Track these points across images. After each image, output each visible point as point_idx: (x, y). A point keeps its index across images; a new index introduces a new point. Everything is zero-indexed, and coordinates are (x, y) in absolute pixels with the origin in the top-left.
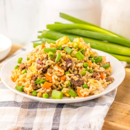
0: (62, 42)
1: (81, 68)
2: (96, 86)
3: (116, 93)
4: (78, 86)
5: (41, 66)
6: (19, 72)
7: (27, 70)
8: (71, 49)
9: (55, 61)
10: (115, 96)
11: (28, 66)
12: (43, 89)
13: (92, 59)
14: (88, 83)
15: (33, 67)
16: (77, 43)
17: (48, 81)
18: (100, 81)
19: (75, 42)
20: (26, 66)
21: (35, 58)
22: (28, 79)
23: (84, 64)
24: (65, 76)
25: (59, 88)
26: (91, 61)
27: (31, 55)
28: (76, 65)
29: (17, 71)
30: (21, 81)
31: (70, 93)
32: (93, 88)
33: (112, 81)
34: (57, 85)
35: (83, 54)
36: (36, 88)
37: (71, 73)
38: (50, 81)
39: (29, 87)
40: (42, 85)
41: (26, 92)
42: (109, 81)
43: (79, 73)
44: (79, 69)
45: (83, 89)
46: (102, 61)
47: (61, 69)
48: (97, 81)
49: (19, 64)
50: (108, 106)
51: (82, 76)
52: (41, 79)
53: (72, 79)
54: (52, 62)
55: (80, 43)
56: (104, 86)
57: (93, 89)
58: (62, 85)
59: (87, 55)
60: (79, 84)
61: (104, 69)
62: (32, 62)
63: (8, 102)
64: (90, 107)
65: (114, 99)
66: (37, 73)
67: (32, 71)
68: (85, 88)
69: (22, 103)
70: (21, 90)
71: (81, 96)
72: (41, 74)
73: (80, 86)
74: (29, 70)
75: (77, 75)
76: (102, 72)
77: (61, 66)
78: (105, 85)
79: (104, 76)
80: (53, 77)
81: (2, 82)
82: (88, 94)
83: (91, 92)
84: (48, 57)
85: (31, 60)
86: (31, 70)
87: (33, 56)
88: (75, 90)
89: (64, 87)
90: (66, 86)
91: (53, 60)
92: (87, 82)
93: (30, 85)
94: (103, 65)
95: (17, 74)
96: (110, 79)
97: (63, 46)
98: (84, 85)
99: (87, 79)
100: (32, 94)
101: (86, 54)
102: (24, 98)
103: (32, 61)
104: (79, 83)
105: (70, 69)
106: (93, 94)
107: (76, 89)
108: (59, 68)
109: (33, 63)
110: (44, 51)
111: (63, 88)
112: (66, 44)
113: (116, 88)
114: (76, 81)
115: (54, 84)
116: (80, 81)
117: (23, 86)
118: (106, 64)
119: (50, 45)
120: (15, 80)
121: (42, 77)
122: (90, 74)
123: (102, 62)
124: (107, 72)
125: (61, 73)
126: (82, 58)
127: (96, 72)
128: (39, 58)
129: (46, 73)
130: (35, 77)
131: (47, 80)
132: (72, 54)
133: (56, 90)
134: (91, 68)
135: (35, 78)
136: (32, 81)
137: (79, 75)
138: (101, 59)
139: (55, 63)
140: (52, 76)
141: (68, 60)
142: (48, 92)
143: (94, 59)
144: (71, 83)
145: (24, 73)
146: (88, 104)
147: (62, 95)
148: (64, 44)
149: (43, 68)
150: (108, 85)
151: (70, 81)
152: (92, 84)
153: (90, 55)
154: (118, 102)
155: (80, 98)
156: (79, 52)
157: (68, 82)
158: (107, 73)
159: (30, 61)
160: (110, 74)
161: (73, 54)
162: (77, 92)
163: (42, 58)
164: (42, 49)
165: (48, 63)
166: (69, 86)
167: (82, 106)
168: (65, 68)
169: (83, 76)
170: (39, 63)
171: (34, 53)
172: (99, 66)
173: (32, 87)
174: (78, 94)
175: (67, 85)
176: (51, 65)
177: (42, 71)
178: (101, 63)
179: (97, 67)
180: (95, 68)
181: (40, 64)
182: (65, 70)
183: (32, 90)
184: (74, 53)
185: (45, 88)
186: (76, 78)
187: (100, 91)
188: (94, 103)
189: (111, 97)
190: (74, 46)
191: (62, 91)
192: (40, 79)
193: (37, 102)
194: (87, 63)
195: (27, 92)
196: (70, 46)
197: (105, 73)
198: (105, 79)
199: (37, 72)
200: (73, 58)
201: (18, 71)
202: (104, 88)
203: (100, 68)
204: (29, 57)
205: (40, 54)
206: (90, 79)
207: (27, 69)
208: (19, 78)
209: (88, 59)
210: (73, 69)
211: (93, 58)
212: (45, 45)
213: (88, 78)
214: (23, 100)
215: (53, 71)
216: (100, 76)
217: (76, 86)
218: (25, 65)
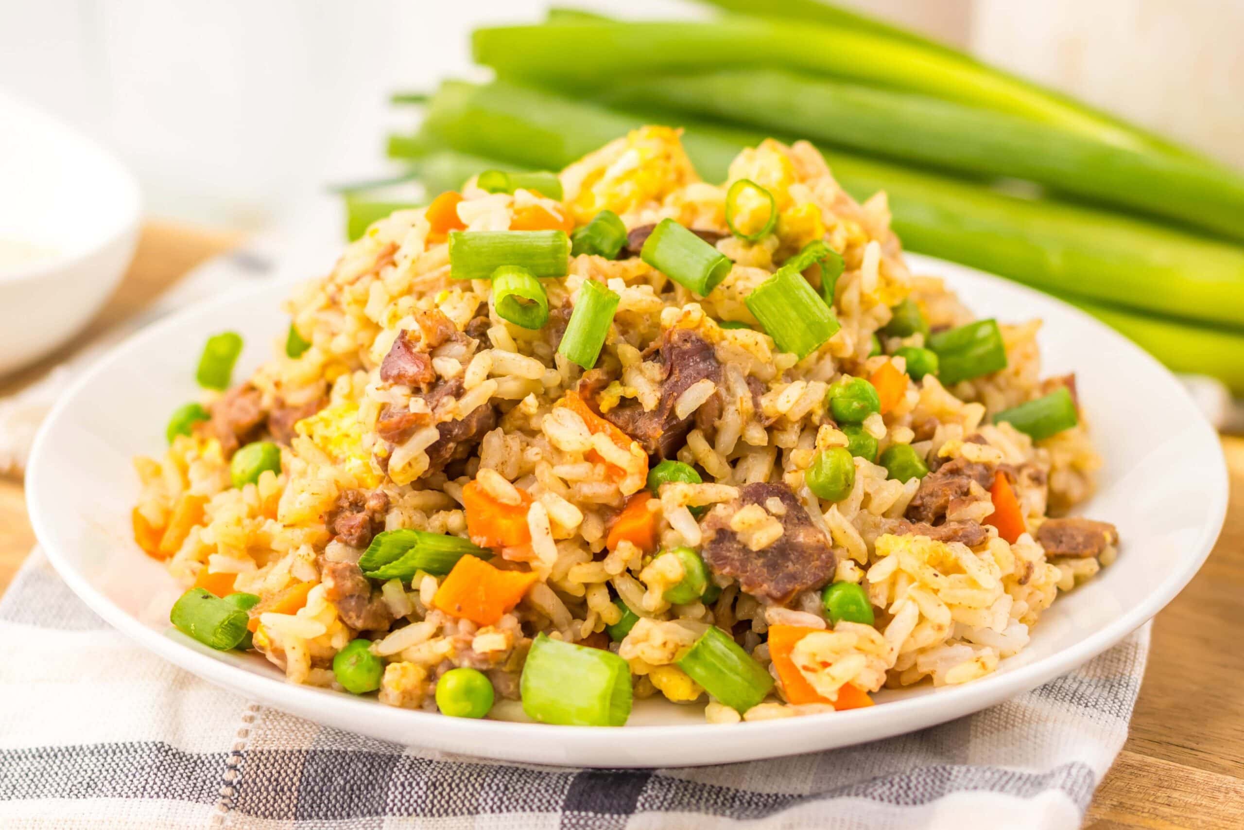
0: (619, 180)
1: (808, 426)
2: (950, 606)
3: (1137, 674)
4: (779, 601)
5: (417, 405)
6: (212, 468)
7: (289, 444)
8: (713, 244)
9: (552, 364)
10: (1130, 698)
11: (296, 408)
12: (439, 633)
13: (908, 342)
14: (877, 574)
15: (341, 417)
16: (763, 190)
17: (489, 554)
18: (986, 555)
19: (748, 182)
20: (276, 413)
21: (363, 336)
22: (298, 534)
23: (838, 390)
24: (652, 505)
25: (599, 617)
26: (899, 363)
27: (322, 299)
28: (756, 405)
29: (189, 456)
30: (230, 549)
31: (699, 671)
32: (922, 618)
33: (1097, 556)
34: (580, 593)
35: (821, 291)
36: (375, 615)
37: (706, 477)
38: (507, 555)
39: (301, 612)
40: (427, 585)
41: (271, 657)
42: (1077, 556)
43: (789, 478)
44: (788, 438)
45: (830, 627)
46: (1003, 364)
47: (614, 438)
48: (958, 551)
49: (206, 397)
50: (1071, 792)
51: (812, 509)
52: (419, 529)
53: (724, 535)
54: (532, 368)
55: (798, 191)
56: (1023, 606)
57: (928, 636)
58: (625, 587)
59: (866, 304)
60: (789, 587)
61: (1026, 439)
62: (330, 374)
63: (100, 751)
64: (893, 808)
65: (1121, 730)
66: (378, 471)
67: (334, 460)
68: (849, 625)
69: (231, 760)
70: (225, 640)
71: (811, 696)
72: (421, 484)
73: (796, 605)
74: (301, 443)
75: (772, 493)
76: (1010, 474)
77: (615, 411)
78: (1040, 595)
79: (1024, 513)
80: (536, 517)
81: (48, 566)
82: (872, 680)
83: (899, 658)
84: (488, 325)
85: (326, 351)
86: (324, 449)
87: (343, 313)
88: (749, 636)
89: (647, 614)
90: (665, 597)
91: (542, 350)
92: (865, 568)
93: (311, 585)
94: (1009, 408)
95: (187, 484)
96: (1080, 539)
97: (629, 221)
98: (835, 595)
99: (862, 534)
100: (329, 674)
101: (850, 298)
102: (252, 719)
103: (332, 363)
104: (793, 577)
105: (697, 441)
106: (927, 680)
107: (757, 627)
108: (593, 430)
109: (342, 384)
110: (448, 267)
111: (637, 618)
112: (659, 199)
113: (1139, 627)
114: (762, 553)
115: (550, 583)
116: (803, 554)
117: (250, 602)
118: (1036, 395)
119: (512, 204)
120: (166, 543)
121: (429, 511)
122: (895, 482)
123: (1001, 380)
124: (1053, 469)
125: (614, 472)
126: (819, 330)
127: (946, 466)
128: (404, 333)
129: (473, 478)
130: (360, 517)
131: (480, 541)
132: (718, 291)
133: (569, 634)
134: (904, 435)
135: (363, 526)
136: (335, 551)
137: (787, 495)
138: (990, 346)
139: (553, 378)
140: (528, 500)
141: (683, 355)
142: (485, 658)
143: (928, 346)
144: (708, 573)
145: (254, 479)
146: (876, 772)
147: (626, 687)
148: (642, 205)
149: (442, 427)
150: (1061, 593)
151: (698, 551)
152: (912, 580)
153: (895, 310)
154: (1162, 763)
155: (798, 714)
156: (792, 272)
157: (684, 564)
158: (1049, 477)
159: (313, 358)
160: (1076, 490)
161: (732, 298)
162: (766, 664)
163: (428, 330)
164: (429, 243)
165: (489, 377)
166: (691, 603)
167: (816, 796)
168: (656, 431)
169: (824, 505)
170: (399, 379)
171: (352, 283)
172: (976, 411)
173: (333, 612)
174: (779, 683)
175: (678, 586)
176: (516, 402)
177: (432, 451)
178: (989, 390)
179: (961, 419)
180: (940, 431)
181: (417, 391)
182: (653, 445)
183: (329, 635)
184: (740, 285)
185: (456, 621)
186: (759, 525)
187: (986, 653)
188: (935, 763)
189: (1095, 713)
190: (741, 221)
191: (627, 649)
192: (408, 535)
193: (383, 750)
194: (869, 386)
195: (281, 654)
196: (703, 223)
197: (1036, 480)
198: (1038, 539)
199: (385, 463)
200: (729, 333)
201: (198, 458)
202: (1022, 620)
203: (988, 432)
204: (303, 318)
205: (409, 291)
206: (892, 532)
207: (288, 438)
208: (205, 525)
209: (871, 345)
210: (727, 440)
211: (916, 341)
212: (463, 211)
213: (877, 526)
214: (246, 733)
215: (533, 454)
216: (986, 507)
217: (758, 603)
218: (267, 402)
